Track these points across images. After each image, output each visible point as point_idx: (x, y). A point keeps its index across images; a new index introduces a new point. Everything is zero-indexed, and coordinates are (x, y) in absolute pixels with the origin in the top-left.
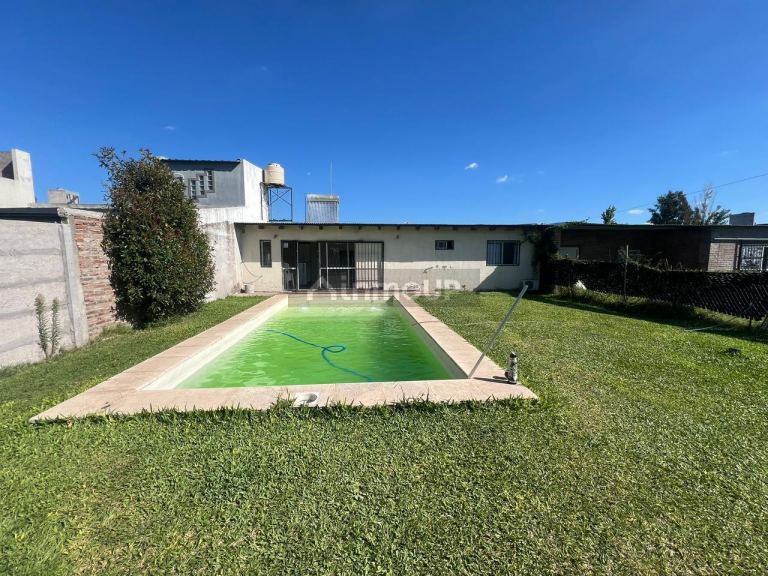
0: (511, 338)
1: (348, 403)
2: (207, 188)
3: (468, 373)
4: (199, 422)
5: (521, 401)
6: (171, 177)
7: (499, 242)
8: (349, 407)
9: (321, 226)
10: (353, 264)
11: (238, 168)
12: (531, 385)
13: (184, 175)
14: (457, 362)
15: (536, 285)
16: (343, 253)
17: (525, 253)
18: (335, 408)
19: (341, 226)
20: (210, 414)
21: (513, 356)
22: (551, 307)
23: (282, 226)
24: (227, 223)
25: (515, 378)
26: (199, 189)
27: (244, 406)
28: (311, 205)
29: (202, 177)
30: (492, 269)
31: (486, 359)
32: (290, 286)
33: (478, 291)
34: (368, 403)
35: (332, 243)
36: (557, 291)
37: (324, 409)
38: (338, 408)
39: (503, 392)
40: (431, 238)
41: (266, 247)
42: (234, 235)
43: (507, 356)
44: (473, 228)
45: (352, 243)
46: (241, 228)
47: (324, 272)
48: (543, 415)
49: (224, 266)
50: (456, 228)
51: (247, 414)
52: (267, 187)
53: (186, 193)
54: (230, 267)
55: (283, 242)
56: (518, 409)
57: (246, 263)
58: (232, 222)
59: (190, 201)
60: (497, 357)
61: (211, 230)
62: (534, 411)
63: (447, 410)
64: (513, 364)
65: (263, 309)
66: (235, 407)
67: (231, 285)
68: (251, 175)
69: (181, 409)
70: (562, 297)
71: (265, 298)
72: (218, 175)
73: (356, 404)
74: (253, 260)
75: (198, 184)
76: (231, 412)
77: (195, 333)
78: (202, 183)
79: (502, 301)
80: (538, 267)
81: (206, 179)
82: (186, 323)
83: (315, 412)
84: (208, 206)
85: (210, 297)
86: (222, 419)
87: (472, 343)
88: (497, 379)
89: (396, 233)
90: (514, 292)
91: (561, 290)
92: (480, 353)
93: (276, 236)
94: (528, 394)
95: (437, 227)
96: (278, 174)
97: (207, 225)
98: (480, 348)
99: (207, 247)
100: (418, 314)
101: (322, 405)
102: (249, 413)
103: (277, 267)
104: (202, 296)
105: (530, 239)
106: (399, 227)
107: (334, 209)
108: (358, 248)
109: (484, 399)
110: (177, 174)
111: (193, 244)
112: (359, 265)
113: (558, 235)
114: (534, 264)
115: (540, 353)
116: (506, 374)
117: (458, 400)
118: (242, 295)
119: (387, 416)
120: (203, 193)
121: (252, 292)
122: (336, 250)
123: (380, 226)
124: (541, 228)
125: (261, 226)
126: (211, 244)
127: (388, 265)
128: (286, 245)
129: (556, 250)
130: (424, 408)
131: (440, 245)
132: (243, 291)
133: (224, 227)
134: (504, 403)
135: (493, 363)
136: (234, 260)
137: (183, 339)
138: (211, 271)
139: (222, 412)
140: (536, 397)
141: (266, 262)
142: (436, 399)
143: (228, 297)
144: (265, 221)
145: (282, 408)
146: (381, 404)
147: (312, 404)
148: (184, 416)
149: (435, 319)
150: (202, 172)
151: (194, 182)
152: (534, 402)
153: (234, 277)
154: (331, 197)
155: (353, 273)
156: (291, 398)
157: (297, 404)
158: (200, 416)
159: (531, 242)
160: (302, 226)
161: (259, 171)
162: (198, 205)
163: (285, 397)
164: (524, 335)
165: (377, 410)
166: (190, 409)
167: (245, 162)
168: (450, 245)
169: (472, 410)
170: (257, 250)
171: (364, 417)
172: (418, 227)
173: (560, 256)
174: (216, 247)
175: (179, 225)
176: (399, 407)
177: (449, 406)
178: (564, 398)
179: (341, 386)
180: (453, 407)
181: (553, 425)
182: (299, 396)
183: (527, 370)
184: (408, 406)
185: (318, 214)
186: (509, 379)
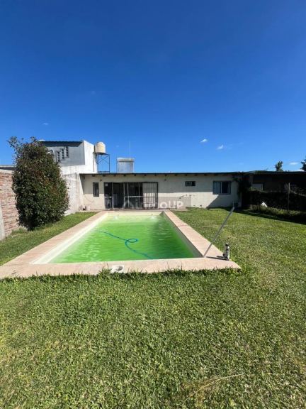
0: (226, 234)
1: (139, 271)
2: (65, 156)
3: (203, 254)
4: (62, 281)
5: (231, 270)
6: (47, 151)
7: (219, 182)
8: (140, 273)
9: (125, 175)
10: (142, 194)
11: (81, 145)
12: (237, 261)
13: (53, 149)
14: (197, 247)
15: (240, 205)
16: (136, 189)
17: (234, 187)
18: (132, 274)
19: (135, 175)
20: (67, 277)
21: (227, 245)
22: (248, 217)
23: (104, 175)
24: (76, 174)
25: (229, 257)
26: (61, 156)
27: (85, 273)
28: (120, 164)
29: (63, 150)
30: (216, 196)
31: (213, 246)
32: (108, 206)
33: (209, 208)
34: (150, 271)
35: (130, 184)
36: (251, 208)
37: (127, 274)
38: (134, 274)
39: (222, 265)
40: (184, 180)
41: (96, 186)
42: (79, 180)
43: (224, 245)
44: (206, 174)
45: (141, 183)
46: (83, 176)
47: (127, 199)
48: (243, 277)
49: (74, 196)
50: (196, 174)
51: (86, 277)
52: (97, 154)
53: (54, 159)
54: (77, 197)
55: (105, 183)
56: (230, 274)
57: (86, 195)
58: (78, 173)
59: (57, 163)
60: (219, 246)
61: (67, 178)
62: (239, 275)
63: (192, 275)
64: (227, 250)
65: (94, 219)
66: (80, 274)
67: (78, 206)
68: (88, 148)
69: (52, 275)
70: (254, 211)
71: (96, 213)
72: (71, 149)
73: (144, 271)
74: (89, 193)
75: (61, 153)
76: (78, 276)
77: (60, 233)
78: (63, 153)
79: (222, 214)
80: (241, 194)
81: (65, 151)
82: (55, 227)
83: (122, 276)
84: (66, 165)
85: (67, 213)
86: (74, 279)
87: (205, 237)
88: (219, 258)
89: (165, 178)
90: (228, 209)
91: (253, 207)
92: (209, 243)
93: (101, 180)
94: (236, 266)
95: (186, 174)
96: (102, 148)
97: (65, 176)
98: (209, 240)
99: (65, 187)
100: (176, 220)
101: (125, 272)
102: (88, 277)
103: (102, 196)
104: (63, 213)
105: (236, 180)
106: (166, 174)
107: (132, 166)
108: (144, 186)
109: (211, 268)
110: (50, 148)
111: (58, 186)
112: (145, 195)
113: (251, 177)
114: (238, 193)
115: (243, 243)
116: (224, 255)
117: (198, 270)
118: (84, 212)
119: (160, 278)
120: (63, 158)
121: (89, 210)
122: (132, 186)
123: (156, 174)
124: (242, 174)
125: (94, 175)
126: (67, 186)
127: (160, 195)
128: (107, 185)
129: (250, 186)
130: (180, 274)
131: (188, 184)
132: (84, 210)
133: (74, 175)
134: (222, 271)
135: (216, 249)
136: (79, 193)
137: (53, 236)
138: (68, 200)
139: (74, 276)
140: (240, 268)
141: (96, 194)
142: (186, 269)
143: (76, 213)
144: (96, 172)
145: (105, 274)
146: (157, 271)
147: (120, 272)
148: (54, 278)
149: (185, 224)
150: (63, 147)
151: (59, 153)
152: (239, 270)
153: (80, 203)
154: (130, 159)
155: (142, 200)
156: (110, 268)
157: (112, 272)
158: (62, 279)
159: (237, 181)
160: (115, 175)
161: (93, 146)
162: (59, 164)
163: (106, 268)
164: (233, 232)
165: (155, 275)
166: (57, 275)
167: (85, 142)
168: (193, 184)
169: (205, 275)
170: (91, 187)
171: (148, 279)
172: (176, 174)
173: (252, 189)
174: (70, 187)
175: (51, 176)
176: (166, 273)
177: (193, 273)
178: (255, 268)
179: (136, 262)
180: (195, 273)
181: (249, 283)
182: (114, 267)
183: (235, 252)
184: (171, 272)
185: (123, 168)
186: (225, 258)
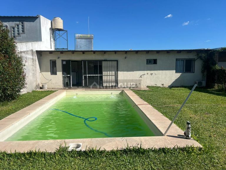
0: (189, 114)
1: (98, 149)
2: (21, 32)
3: (164, 133)
4: (18, 159)
5: (193, 148)
6: (2, 26)
7: (182, 60)
8: (98, 151)
9: (84, 52)
10: (101, 73)
11: (37, 20)
12: (199, 140)
13: (8, 25)
14: (157, 126)
15: (204, 84)
16: (96, 67)
17: (198, 65)
18: (90, 151)
19: (94, 52)
20: (24, 154)
21: (188, 124)
22: (212, 96)
23: (62, 52)
24: (32, 50)
25: (190, 136)
26: (16, 32)
27: (42, 150)
28: (78, 40)
29: (18, 25)
30: (179, 75)
31: (174, 125)
32: (67, 85)
33: (171, 87)
34: (108, 149)
35: (90, 62)
36: (216, 87)
37: (84, 152)
38: (92, 151)
39: (183, 143)
40: (144, 58)
41: (53, 64)
42: (36, 58)
43: (186, 124)
44: (168, 52)
45: (101, 61)
46: (40, 53)
47: (85, 77)
48: (205, 156)
49: (31, 74)
50: (158, 52)
51: (43, 155)
52: (54, 31)
53: (9, 34)
54: (34, 75)
55: (63, 61)
56: (191, 153)
57: (43, 73)
58: (35, 50)
59: (12, 39)
60: (179, 124)
61: (23, 55)
62: (200, 154)
63: (151, 153)
64: (188, 128)
65: (52, 98)
66: (37, 151)
67: (34, 85)
68: (45, 24)
69: (9, 152)
70: (219, 90)
71: (53, 92)
72: (26, 24)
73: (102, 149)
74: (46, 71)
75: (16, 29)
76: (35, 154)
77: (16, 111)
78: (18, 28)
79: (184, 92)
80: (205, 73)
81: (20, 26)
82: (11, 105)
83: (80, 153)
84: (21, 41)
85: (23, 91)
86: (30, 157)
87: (167, 116)
88: (180, 136)
89: (125, 55)
90: (190, 88)
91: (218, 86)
92: (170, 122)
93: (59, 58)
94: (197, 144)
95: (148, 52)
96: (60, 23)
97: (21, 52)
98: (170, 119)
99: (21, 64)
100: (136, 99)
101: (83, 150)
102: (44, 154)
103: (60, 74)
104: (19, 91)
105: (200, 58)
106: (126, 52)
107: (91, 43)
108: (104, 64)
109: (172, 147)
110: (5, 24)
111: (14, 63)
112: (104, 73)
113: (217, 55)
114: (203, 72)
115: (205, 122)
116: (185, 133)
117: (157, 148)
118: (41, 90)
119: (119, 156)
120: (19, 34)
121: (46, 88)
122: (92, 65)
123: (116, 52)
124: (207, 51)
125: (51, 52)
126: (24, 63)
127: (120, 73)
128: (64, 63)
129: (215, 64)
130: (139, 152)
131: (149, 62)
132: (41, 88)
133: (30, 53)
134: (183, 149)
135: (177, 127)
136: (36, 71)
137: (9, 114)
138: (24, 78)
139: (30, 154)
140: (201, 146)
141: (54, 72)
142: (145, 147)
143: (33, 91)
144: (53, 49)
145: (62, 152)
146: (115, 149)
147: (78, 149)
148: (10, 155)
149: (146, 103)
150: (18, 23)
151: (14, 28)
152: (200, 149)
153: (36, 80)
154: (89, 36)
155: (101, 77)
156: (67, 146)
157: (70, 149)
158: (18, 156)
159: (201, 59)
160: (73, 52)
161: (50, 21)
162: (16, 41)
163: (64, 145)
164: (196, 112)
165: (113, 153)
166: (13, 152)
167: (41, 16)
168: (155, 62)
169: (165, 153)
170: (48, 65)
171: (106, 156)
172: (137, 52)
173: (218, 67)
174: (26, 64)
175: (6, 52)
176: (126, 151)
177: (153, 151)
178: (218, 147)
179: (94, 140)
180: (155, 151)
181: (211, 162)
182: (71, 145)
183: (196, 132)
184: (130, 150)
185: (82, 46)
186: (186, 136)
